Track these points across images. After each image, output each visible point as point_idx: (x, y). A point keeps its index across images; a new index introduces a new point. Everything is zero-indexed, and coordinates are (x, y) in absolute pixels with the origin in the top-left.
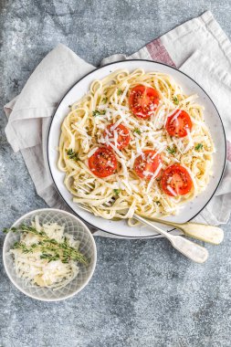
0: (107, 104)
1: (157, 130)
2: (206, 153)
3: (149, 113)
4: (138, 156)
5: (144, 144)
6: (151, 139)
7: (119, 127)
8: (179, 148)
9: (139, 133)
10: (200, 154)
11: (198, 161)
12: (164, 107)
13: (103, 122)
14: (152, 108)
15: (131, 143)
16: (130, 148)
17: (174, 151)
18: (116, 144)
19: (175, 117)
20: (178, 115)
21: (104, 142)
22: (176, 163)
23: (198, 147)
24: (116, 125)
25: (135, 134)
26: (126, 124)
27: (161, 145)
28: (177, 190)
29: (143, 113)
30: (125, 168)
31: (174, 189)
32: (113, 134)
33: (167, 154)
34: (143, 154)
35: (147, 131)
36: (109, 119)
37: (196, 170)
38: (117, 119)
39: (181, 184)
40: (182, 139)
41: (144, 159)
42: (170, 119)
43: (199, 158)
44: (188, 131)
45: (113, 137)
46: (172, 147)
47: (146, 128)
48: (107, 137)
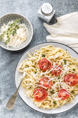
0: (69, 65)
1: (60, 86)
2: (52, 106)
3: (67, 82)
4: (49, 78)
5: (54, 81)
6: (56, 83)
7: (60, 70)
8: (53, 95)
9: (59, 79)
10: (52, 104)
11: (49, 103)
12: (70, 87)
13: (62, 64)
14: (69, 83)
15: (54, 76)
16: (52, 75)
17: (52, 93)
18: (54, 70)
19: (66, 92)
21: (54, 64)
22: (47, 94)
23: (55, 103)
24: (61, 69)
25: (58, 77)
26: (61, 73)
27: (54, 87)
28: (36, 96)
29: (67, 79)
30: (44, 73)
31: (37, 94)
32: (57, 68)
33: (51, 90)
34: (50, 80)
35: (59, 82)
36: (63, 66)
37: (45, 102)
38: (63, 69)
39: (39, 97)
40: (57, 96)
41: (48, 81)
42: (65, 90)
43: (50, 103)
44: (61, 98)
45: (56, 68)
46: (54, 92)
47: (61, 81)
48: (56, 66)
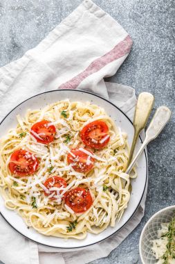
1: (49, 151)
2: (70, 108)
3: (34, 158)
4: (72, 170)
5: (62, 164)
6: (57, 157)
7: (46, 187)
8: (66, 132)
9: (51, 168)
10: (71, 113)
11: (77, 115)
12: (28, 146)
13: (42, 199)
14: (29, 156)
15: (61, 175)
16: (65, 176)
17: (68, 137)
18: (62, 188)
19: (37, 136)
20: (35, 134)
21: (60, 200)
22: (79, 135)
23: (65, 115)
25: (52, 171)
26: (44, 179)
27: (63, 149)
28: (103, 134)
29: (33, 164)
30: (84, 181)
31: (103, 137)
32: (53, 191)
33: (71, 143)
34: (71, 165)
35: (50, 161)
36: (39, 194)
37: (86, 117)
38: (39, 187)
39: (98, 131)
40: (57, 130)
41: (75, 164)
43: (74, 114)
44: (49, 125)
45: (56, 191)
46: (64, 139)
47: (47, 161)
48: (55, 197)
